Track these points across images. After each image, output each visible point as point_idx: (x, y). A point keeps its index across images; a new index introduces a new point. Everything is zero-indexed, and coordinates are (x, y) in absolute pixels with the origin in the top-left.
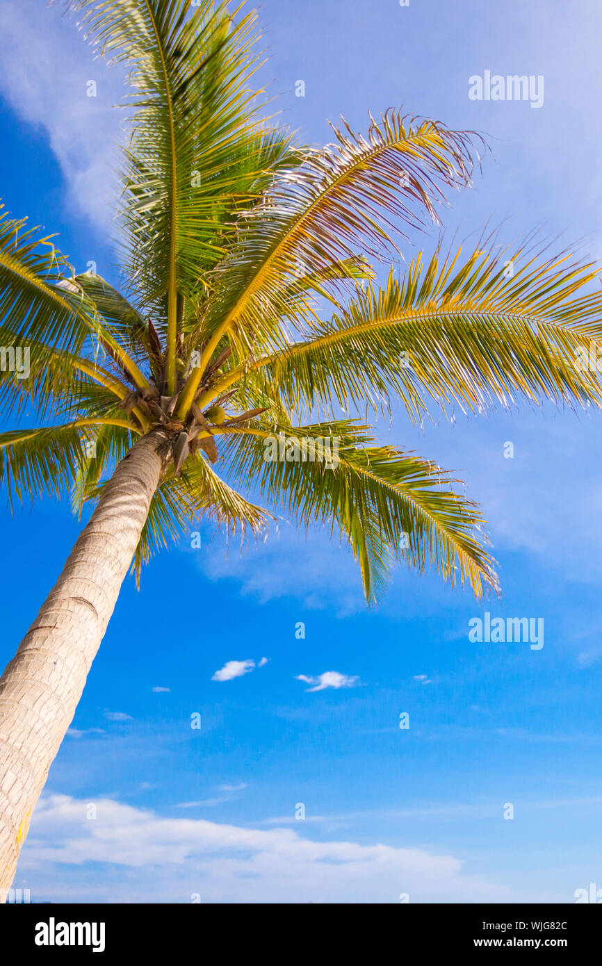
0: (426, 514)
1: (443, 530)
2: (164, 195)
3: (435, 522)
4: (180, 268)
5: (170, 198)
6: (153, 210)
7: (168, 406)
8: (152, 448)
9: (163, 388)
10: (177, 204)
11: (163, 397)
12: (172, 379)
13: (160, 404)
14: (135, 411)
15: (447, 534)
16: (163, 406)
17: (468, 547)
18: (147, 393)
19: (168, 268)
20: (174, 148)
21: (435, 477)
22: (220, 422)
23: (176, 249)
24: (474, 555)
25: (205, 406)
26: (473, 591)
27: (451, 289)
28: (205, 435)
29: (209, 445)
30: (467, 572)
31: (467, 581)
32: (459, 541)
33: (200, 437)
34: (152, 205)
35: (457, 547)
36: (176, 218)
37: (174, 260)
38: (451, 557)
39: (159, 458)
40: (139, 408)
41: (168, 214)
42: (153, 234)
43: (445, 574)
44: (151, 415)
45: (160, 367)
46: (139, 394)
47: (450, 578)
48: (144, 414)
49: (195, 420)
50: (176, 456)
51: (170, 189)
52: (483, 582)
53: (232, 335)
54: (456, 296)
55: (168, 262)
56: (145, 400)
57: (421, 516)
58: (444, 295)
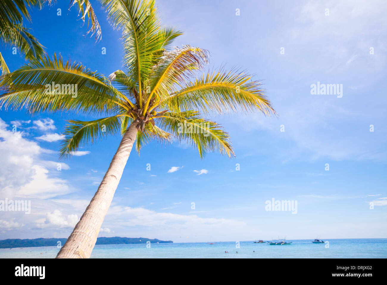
0: (215, 136)
1: (219, 139)
2: (135, 56)
3: (217, 137)
4: (141, 75)
5: (137, 57)
6: (133, 61)
7: (140, 112)
8: (135, 126)
9: (138, 107)
10: (139, 58)
11: (139, 110)
12: (141, 104)
13: (138, 112)
14: (131, 113)
15: (220, 141)
16: (139, 112)
17: (226, 144)
18: (134, 109)
19: (138, 75)
20: (137, 43)
21: (216, 126)
22: (155, 115)
23: (140, 70)
24: (228, 146)
25: (150, 111)
26: (228, 156)
27: (214, 80)
28: (151, 119)
29: (152, 121)
30: (226, 151)
31: (226, 153)
32: (224, 142)
33: (149, 120)
34: (132, 60)
35: (224, 144)
36: (139, 61)
37: (140, 73)
38: (222, 146)
39: (137, 129)
40: (132, 113)
41: (137, 61)
42: (133, 67)
43: (220, 151)
44: (135, 115)
45: (138, 102)
46: (132, 109)
47: (222, 153)
48: (134, 114)
49: (147, 116)
50: (141, 128)
51: (137, 54)
52: (231, 153)
53: (156, 93)
54: (215, 82)
55: (138, 73)
56: (134, 111)
57: (213, 136)
58: (212, 82)
